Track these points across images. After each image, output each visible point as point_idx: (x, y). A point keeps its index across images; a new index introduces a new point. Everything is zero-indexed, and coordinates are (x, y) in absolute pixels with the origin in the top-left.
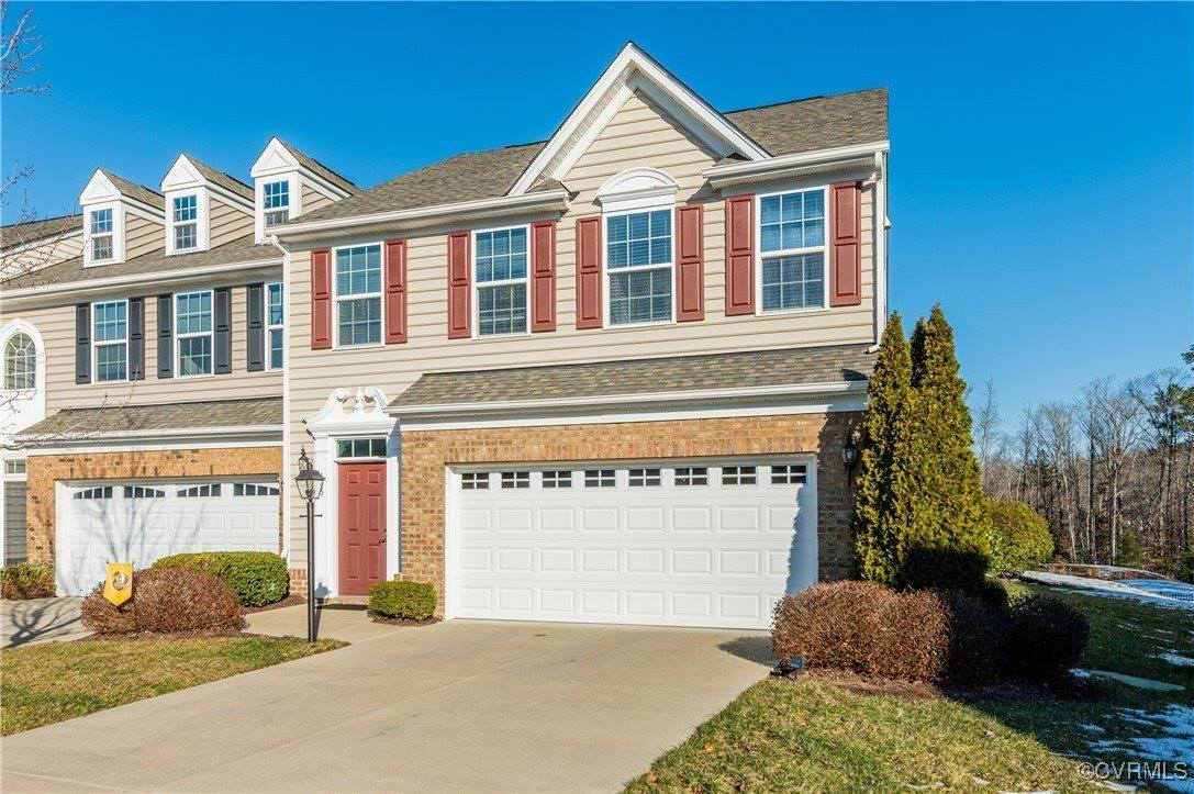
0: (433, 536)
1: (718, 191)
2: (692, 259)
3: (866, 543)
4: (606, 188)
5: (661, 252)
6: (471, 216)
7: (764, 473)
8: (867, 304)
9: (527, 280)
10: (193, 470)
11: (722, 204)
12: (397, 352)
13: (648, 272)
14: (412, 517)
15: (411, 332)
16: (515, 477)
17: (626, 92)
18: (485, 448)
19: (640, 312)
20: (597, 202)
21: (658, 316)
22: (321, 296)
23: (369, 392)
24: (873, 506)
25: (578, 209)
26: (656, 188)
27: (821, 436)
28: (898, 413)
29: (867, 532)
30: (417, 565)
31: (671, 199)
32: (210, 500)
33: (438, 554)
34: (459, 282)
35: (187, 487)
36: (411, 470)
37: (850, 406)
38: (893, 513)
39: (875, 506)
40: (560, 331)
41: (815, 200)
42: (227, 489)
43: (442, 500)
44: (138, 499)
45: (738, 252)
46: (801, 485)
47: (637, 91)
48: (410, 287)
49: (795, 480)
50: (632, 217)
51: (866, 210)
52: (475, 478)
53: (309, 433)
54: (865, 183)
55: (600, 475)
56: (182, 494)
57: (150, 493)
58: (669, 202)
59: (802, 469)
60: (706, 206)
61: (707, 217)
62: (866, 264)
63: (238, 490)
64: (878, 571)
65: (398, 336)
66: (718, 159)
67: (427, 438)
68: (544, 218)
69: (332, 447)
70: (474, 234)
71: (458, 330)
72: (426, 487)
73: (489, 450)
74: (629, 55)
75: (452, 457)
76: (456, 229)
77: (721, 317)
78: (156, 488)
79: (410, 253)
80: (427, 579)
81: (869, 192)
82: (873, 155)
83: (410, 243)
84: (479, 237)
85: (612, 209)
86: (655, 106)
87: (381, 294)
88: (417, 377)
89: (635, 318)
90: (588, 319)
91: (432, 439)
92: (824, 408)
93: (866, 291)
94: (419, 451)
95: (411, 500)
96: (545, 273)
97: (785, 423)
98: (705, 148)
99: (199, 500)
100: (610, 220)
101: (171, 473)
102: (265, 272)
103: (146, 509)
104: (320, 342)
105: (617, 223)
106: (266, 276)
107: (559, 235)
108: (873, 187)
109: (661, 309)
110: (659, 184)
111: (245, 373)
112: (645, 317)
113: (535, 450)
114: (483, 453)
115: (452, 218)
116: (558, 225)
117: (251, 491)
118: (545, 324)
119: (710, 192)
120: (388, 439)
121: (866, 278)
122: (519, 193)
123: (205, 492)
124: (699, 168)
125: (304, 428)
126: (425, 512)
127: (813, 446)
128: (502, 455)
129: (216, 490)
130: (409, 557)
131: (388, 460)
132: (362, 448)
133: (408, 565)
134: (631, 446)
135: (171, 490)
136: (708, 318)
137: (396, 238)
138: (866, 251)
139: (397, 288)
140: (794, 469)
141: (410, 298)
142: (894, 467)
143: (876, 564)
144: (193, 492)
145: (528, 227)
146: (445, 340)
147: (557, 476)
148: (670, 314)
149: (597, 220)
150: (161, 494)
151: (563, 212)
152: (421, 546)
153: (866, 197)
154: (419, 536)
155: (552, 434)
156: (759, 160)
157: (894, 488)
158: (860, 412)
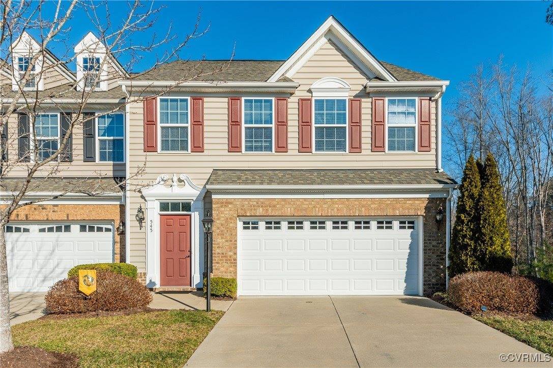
0: (231, 253)
1: (369, 93)
2: (356, 124)
3: (467, 255)
4: (316, 85)
5: (342, 118)
6: (244, 90)
7: (396, 224)
8: (433, 152)
9: (273, 126)
10: (53, 216)
11: (370, 100)
12: (197, 157)
13: (334, 127)
14: (218, 244)
15: (206, 147)
16: (273, 224)
17: (324, 40)
18: (261, 209)
19: (331, 147)
20: (310, 91)
21: (338, 149)
22: (150, 122)
23: (182, 177)
24: (469, 239)
25: (300, 93)
26: (340, 88)
27: (426, 208)
28: (480, 198)
29: (467, 249)
30: (222, 269)
31: (347, 94)
32: (63, 234)
33: (234, 263)
34: (234, 123)
35: (46, 227)
36: (218, 219)
37: (439, 196)
38: (483, 242)
39: (471, 239)
40: (290, 152)
41: (412, 103)
42: (75, 228)
43: (236, 235)
44: (9, 233)
45: (378, 123)
46: (412, 230)
47: (329, 40)
48: (205, 123)
49: (409, 228)
50: (327, 101)
51: (433, 111)
52: (250, 225)
53: (142, 197)
54: (432, 99)
55: (318, 224)
56: (43, 230)
57: (18, 230)
58: (346, 95)
59: (412, 223)
60: (363, 100)
61: (363, 105)
62: (433, 134)
63: (83, 228)
64: (475, 267)
65: (198, 148)
66: (369, 79)
67: (227, 203)
68: (282, 95)
69: (157, 205)
70: (243, 99)
71: (234, 147)
72: (228, 228)
73: (263, 210)
74: (330, 22)
75: (243, 213)
76: (234, 96)
77: (369, 152)
78: (22, 227)
79: (205, 105)
80: (229, 276)
81: (434, 103)
82: (441, 86)
83: (205, 99)
84: (246, 101)
85: (317, 95)
86: (338, 49)
87: (189, 125)
88: (211, 171)
89: (327, 149)
90: (304, 148)
91: (231, 203)
92: (427, 196)
93: (433, 146)
94: (223, 209)
95: (218, 235)
96: (282, 124)
97: (410, 202)
98: (363, 73)
99: (55, 234)
100: (316, 101)
101: (37, 218)
102: (97, 106)
103: (15, 239)
104: (150, 147)
105: (319, 103)
106: (97, 109)
107: (290, 105)
108: (437, 101)
109: (341, 146)
110: (342, 86)
111: (82, 163)
112: (333, 149)
113: (289, 211)
114: (260, 211)
115: (233, 90)
116: (289, 100)
117: (91, 229)
118: (282, 148)
119: (365, 93)
120: (192, 202)
121: (433, 140)
122: (273, 81)
123: (59, 229)
124: (359, 81)
125: (140, 194)
126: (227, 241)
127: (422, 212)
128: (270, 213)
129: (67, 229)
130: (218, 265)
131: (193, 214)
132: (175, 206)
133: (216, 269)
134: (338, 210)
135: (34, 228)
136: (364, 152)
137: (198, 96)
138: (433, 128)
139: (198, 123)
140: (409, 223)
141: (205, 129)
142: (482, 222)
143: (473, 264)
144: (51, 230)
145: (273, 99)
146: (226, 152)
147: (296, 224)
148: (345, 148)
149: (310, 100)
150: (26, 230)
151: (292, 94)
152: (224, 259)
153: (433, 104)
154: (223, 254)
155: (298, 203)
156: (391, 81)
157: (484, 231)
158: (442, 198)
